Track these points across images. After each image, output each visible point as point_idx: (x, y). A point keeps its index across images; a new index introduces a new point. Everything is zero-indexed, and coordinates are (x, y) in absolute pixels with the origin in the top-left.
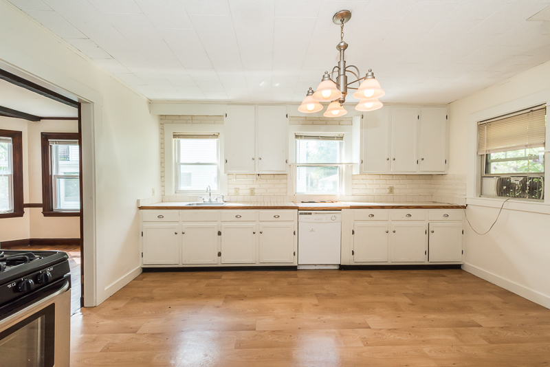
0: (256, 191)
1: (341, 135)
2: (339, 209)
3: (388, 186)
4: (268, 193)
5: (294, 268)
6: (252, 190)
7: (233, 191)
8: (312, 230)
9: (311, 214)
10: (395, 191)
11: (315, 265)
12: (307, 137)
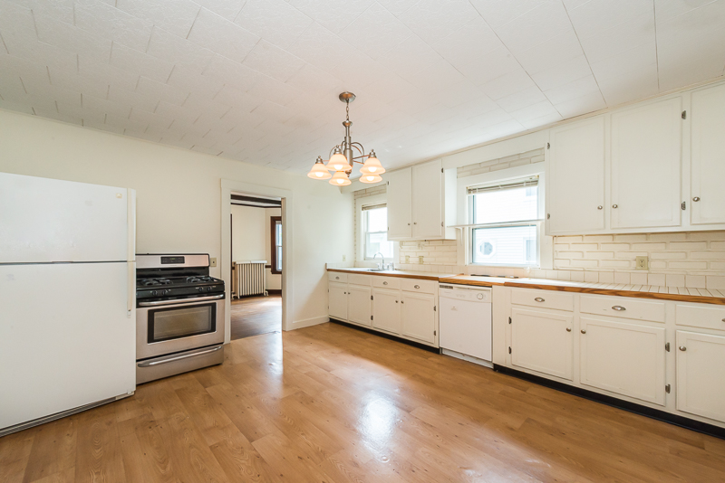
0: (424, 260)
1: (534, 179)
2: (490, 285)
3: (634, 256)
4: (435, 262)
5: (437, 351)
6: (421, 258)
7: (403, 259)
8: (454, 309)
9: (452, 287)
10: (653, 265)
11: (464, 355)
12: (481, 189)
